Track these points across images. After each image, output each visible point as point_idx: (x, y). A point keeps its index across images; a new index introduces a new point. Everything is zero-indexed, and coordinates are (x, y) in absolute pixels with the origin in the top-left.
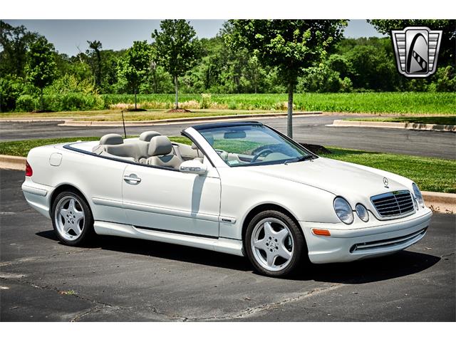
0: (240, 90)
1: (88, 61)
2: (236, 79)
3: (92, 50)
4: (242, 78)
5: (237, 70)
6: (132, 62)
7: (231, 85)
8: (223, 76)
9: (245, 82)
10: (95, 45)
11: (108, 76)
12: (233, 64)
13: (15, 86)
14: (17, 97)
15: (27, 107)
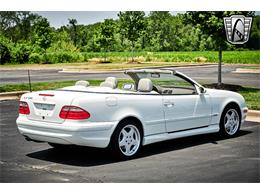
0: (164, 49)
1: (69, 31)
2: (161, 42)
3: (71, 25)
4: (165, 42)
5: (162, 37)
6: (103, 32)
7: (158, 46)
8: (153, 41)
9: (167, 44)
10: (73, 22)
11: (81, 41)
12: (159, 33)
13: (28, 48)
14: (29, 54)
15: (36, 61)
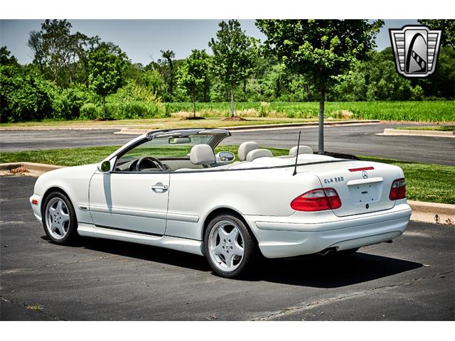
0: (310, 98)
6: (191, 71)
7: (301, 93)
8: (293, 84)
13: (80, 94)
14: (81, 105)
15: (91, 115)
